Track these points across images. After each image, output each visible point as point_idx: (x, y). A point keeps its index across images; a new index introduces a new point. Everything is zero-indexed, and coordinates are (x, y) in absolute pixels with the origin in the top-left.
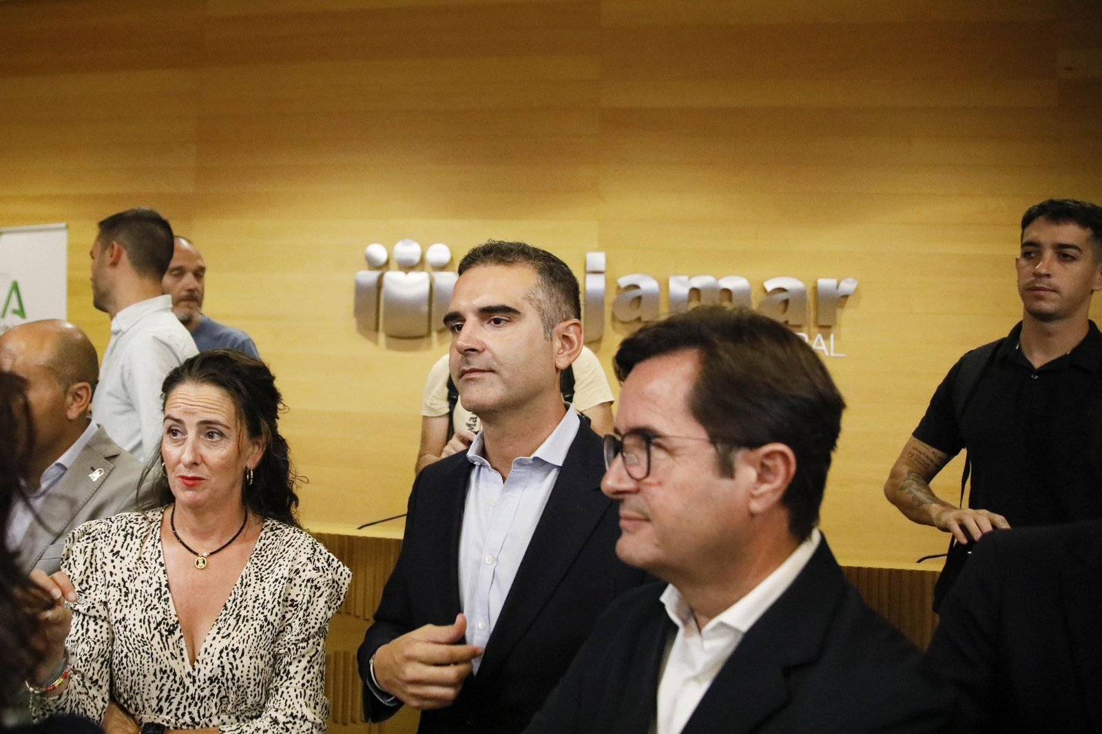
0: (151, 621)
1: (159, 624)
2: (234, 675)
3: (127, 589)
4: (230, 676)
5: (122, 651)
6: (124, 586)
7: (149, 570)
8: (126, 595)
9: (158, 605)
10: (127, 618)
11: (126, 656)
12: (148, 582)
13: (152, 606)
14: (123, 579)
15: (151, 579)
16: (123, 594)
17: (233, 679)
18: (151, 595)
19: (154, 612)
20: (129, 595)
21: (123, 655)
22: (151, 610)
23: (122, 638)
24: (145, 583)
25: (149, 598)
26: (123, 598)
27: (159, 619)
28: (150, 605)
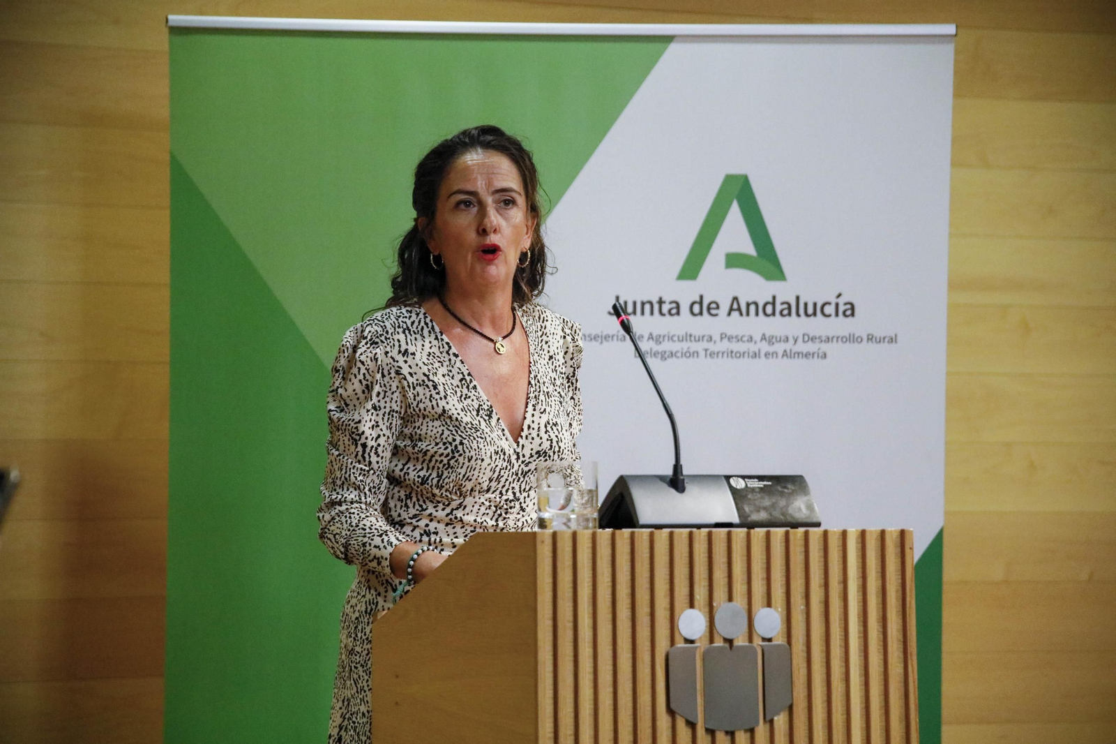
0: (471, 409)
1: (478, 411)
2: (560, 447)
3: (433, 381)
4: (557, 449)
5: (454, 440)
6: (429, 380)
7: (445, 364)
8: (435, 387)
9: (469, 394)
10: (446, 408)
11: (461, 443)
12: (448, 375)
13: (464, 396)
14: (424, 374)
15: (451, 371)
16: (432, 388)
17: (559, 451)
18: (458, 386)
19: (469, 401)
20: (438, 387)
21: (457, 442)
22: (465, 399)
23: (451, 428)
24: (446, 377)
25: (458, 390)
26: (433, 392)
27: (476, 407)
28: (462, 396)
